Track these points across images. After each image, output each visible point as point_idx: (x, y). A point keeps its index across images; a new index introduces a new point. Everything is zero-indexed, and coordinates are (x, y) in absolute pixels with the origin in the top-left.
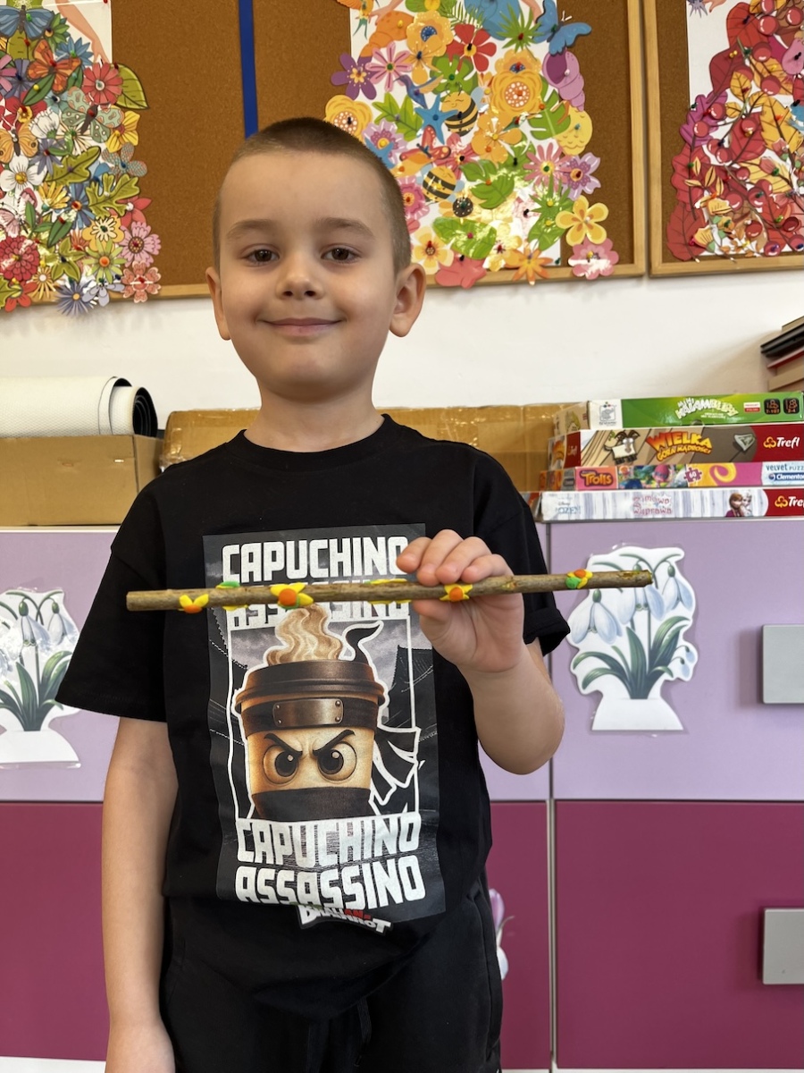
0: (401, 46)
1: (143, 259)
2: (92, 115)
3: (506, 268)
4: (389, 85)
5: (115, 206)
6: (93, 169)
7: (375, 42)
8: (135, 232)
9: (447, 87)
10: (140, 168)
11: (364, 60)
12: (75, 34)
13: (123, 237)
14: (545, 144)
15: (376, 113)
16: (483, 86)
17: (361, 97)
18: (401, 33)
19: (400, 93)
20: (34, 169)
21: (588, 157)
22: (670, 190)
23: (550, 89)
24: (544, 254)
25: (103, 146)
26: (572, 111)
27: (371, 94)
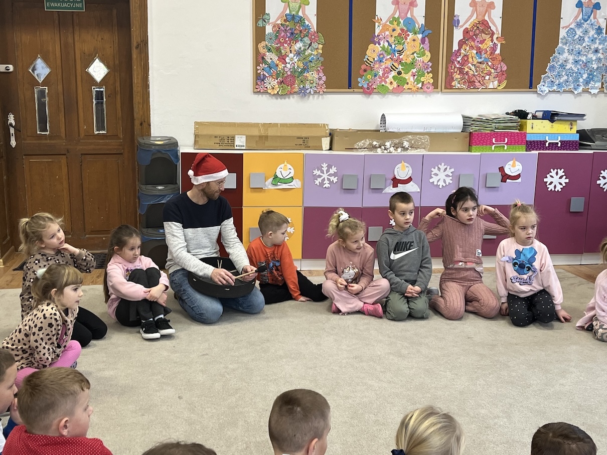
0: (387, 33)
1: (321, 82)
2: (310, 45)
3: (408, 89)
4: (384, 42)
5: (315, 68)
6: (310, 58)
7: (381, 31)
8: (320, 75)
9: (397, 44)
10: (322, 59)
11: (378, 36)
12: (307, 23)
13: (316, 76)
14: (419, 59)
15: (381, 49)
16: (406, 44)
17: (377, 45)
18: (388, 30)
19: (386, 44)
20: (295, 57)
21: (429, 63)
22: (447, 72)
23: (421, 46)
24: (418, 86)
25: (313, 53)
26: (426, 51)
27: (379, 44)
